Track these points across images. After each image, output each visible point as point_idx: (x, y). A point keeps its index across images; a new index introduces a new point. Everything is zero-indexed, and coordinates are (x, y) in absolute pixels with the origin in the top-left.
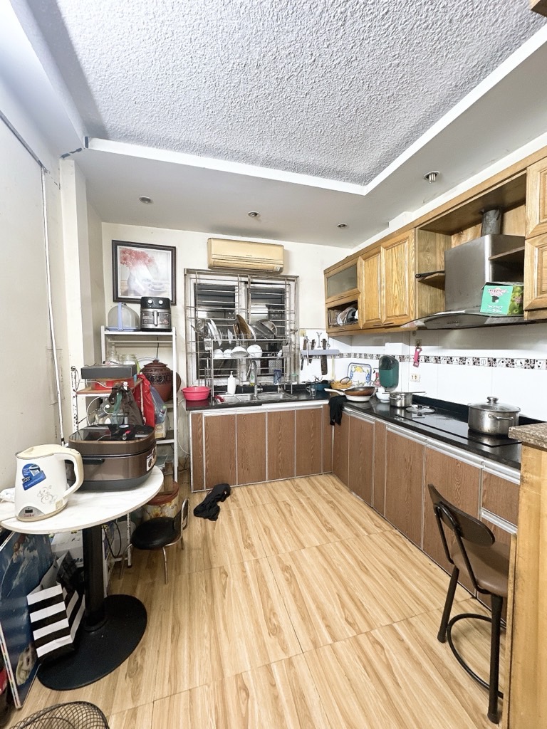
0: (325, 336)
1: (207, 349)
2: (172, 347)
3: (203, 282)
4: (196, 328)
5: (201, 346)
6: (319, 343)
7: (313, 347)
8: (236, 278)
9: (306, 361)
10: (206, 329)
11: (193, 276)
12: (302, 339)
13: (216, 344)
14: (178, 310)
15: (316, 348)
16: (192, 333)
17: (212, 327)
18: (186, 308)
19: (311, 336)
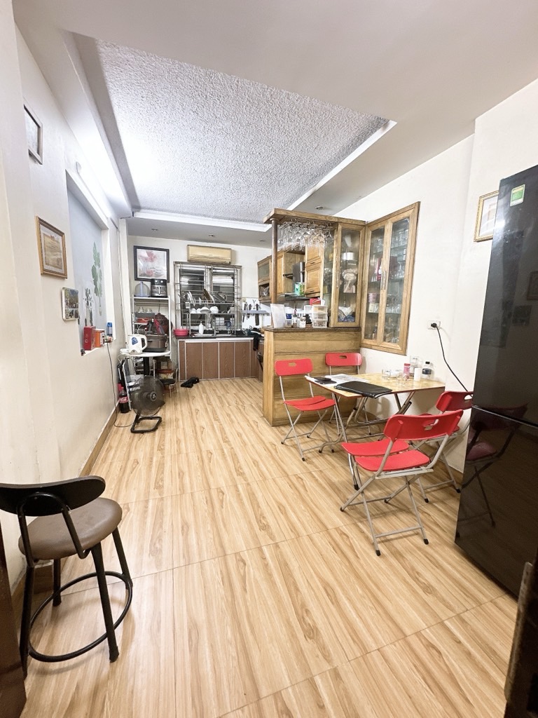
0: (258, 302)
1: (187, 308)
2: (168, 306)
3: (184, 268)
4: (181, 296)
5: (183, 306)
6: (254, 306)
7: (250, 309)
8: (204, 266)
9: (246, 317)
10: (186, 296)
11: (179, 265)
12: (243, 304)
13: (192, 305)
14: (171, 285)
15: (252, 309)
16: (179, 298)
17: (190, 295)
18: (175, 284)
19: (249, 302)
